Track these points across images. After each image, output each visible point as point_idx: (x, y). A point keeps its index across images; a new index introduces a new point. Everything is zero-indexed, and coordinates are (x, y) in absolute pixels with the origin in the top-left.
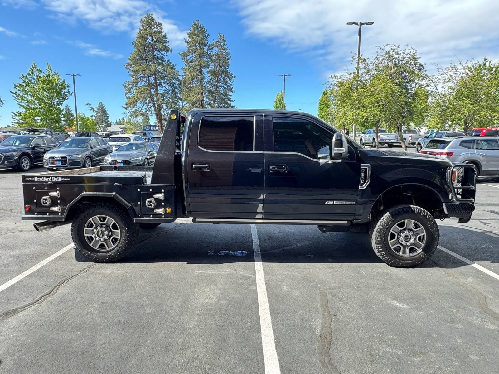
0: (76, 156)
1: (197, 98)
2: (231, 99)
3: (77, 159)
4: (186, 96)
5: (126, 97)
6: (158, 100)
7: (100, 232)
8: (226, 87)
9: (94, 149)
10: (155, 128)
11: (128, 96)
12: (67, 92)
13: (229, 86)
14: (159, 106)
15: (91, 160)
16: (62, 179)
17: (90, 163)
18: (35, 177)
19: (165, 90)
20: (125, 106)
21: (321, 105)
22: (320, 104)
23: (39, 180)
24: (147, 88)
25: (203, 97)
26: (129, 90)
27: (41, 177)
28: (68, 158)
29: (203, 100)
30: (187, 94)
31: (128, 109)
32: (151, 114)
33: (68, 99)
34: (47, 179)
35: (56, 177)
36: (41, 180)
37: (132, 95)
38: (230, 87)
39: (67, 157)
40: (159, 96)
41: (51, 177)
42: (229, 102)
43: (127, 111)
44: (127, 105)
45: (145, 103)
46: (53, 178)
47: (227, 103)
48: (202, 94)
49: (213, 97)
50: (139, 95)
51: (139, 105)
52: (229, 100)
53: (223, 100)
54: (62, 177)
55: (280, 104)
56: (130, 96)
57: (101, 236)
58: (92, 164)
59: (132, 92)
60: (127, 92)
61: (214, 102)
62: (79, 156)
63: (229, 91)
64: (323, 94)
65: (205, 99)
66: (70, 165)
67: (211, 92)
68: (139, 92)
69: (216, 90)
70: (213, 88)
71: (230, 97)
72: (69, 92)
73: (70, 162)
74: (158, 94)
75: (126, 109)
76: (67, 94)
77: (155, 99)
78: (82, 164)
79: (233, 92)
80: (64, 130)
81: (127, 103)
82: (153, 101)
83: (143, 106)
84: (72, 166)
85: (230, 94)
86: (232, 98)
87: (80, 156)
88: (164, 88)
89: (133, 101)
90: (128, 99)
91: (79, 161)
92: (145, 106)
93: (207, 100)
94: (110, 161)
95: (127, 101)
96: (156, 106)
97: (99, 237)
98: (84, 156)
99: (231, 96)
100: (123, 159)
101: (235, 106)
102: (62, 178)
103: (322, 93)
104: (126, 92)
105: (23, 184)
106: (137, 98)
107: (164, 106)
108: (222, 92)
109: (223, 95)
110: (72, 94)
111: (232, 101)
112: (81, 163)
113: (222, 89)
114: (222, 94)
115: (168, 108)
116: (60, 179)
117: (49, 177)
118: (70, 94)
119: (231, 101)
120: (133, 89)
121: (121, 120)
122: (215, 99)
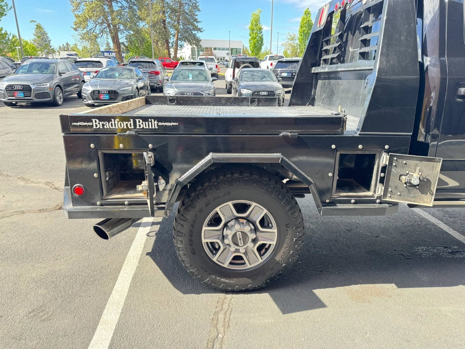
0: (43, 85)
1: (159, 18)
2: (197, 19)
3: (44, 89)
4: (146, 15)
5: (74, 15)
6: (113, 19)
7: (239, 235)
8: (192, 4)
9: (64, 76)
10: (109, 55)
11: (76, 13)
12: (5, 6)
13: (194, 3)
14: (115, 26)
15: (62, 91)
16: (160, 124)
17: (61, 94)
18: (94, 120)
19: (121, 7)
20: (74, 26)
21: (302, 28)
22: (301, 26)
23: (103, 125)
24: (99, 4)
25: (165, 16)
26: (78, 6)
27: (108, 119)
28: (32, 88)
29: (164, 21)
30: (146, 12)
31: (78, 29)
32: (107, 36)
33: (6, 14)
34: (124, 125)
35: (145, 119)
36: (108, 125)
37: (81, 12)
38: (196, 4)
39: (31, 86)
40: (115, 14)
41: (134, 118)
42: (195, 23)
43: (77, 33)
44: (76, 25)
45: (97, 23)
46: (137, 120)
47: (193, 25)
48: (164, 12)
49: (176, 16)
50: (90, 12)
51: (91, 25)
52: (195, 20)
53: (188, 21)
54: (159, 119)
55: (256, 25)
56: (79, 14)
57: (240, 243)
58: (63, 96)
59: (81, 9)
60: (75, 8)
61: (178, 23)
62: (46, 85)
63: (194, 9)
64: (305, 14)
65: (168, 20)
66: (36, 97)
67: (174, 11)
68: (90, 9)
69: (180, 8)
70: (176, 6)
71: (197, 17)
72: (7, 5)
73: (36, 94)
74: (114, 11)
75: (75, 29)
76: (5, 8)
77: (110, 18)
78: (51, 97)
79: (199, 10)
80: (5, 54)
81: (76, 22)
82: (108, 21)
83: (96, 26)
84: (38, 98)
85: (197, 13)
86: (199, 18)
87: (48, 86)
88: (119, 5)
89: (84, 20)
90: (76, 17)
91: (48, 91)
92: (98, 26)
93: (170, 20)
94: (90, 92)
95: (75, 19)
96: (112, 26)
97: (237, 245)
98: (53, 86)
99: (197, 15)
100: (109, 89)
101: (202, 28)
102: (158, 121)
103: (304, 12)
104: (73, 8)
105: (64, 137)
106: (89, 16)
107: (122, 27)
108: (187, 11)
109: (189, 15)
110: (11, 8)
111: (199, 22)
112: (51, 95)
113: (186, 7)
114: (187, 13)
115: (126, 29)
116: (154, 125)
117: (127, 119)
118: (9, 9)
119: (197, 22)
120: (82, 6)
121: (65, 45)
122: (179, 20)
